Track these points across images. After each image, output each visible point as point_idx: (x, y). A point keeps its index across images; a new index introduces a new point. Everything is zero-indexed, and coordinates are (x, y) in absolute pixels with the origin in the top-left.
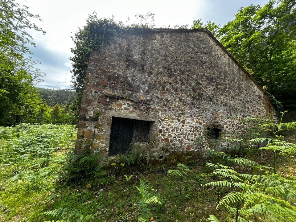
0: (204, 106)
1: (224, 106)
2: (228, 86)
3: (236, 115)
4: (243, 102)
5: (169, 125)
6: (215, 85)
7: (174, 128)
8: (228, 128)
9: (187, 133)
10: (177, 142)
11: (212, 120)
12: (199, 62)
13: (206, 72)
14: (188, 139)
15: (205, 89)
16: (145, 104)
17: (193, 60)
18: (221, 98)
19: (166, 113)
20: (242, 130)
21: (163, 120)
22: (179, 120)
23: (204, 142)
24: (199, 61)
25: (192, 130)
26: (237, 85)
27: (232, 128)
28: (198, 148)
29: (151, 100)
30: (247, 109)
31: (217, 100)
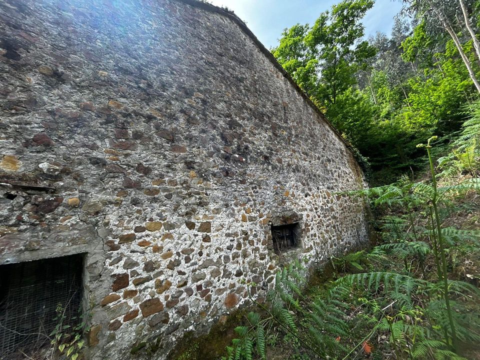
0: (254, 176)
1: (294, 171)
2: (293, 132)
3: (318, 188)
4: (322, 162)
5: (157, 249)
6: (270, 129)
7: (178, 254)
8: (310, 218)
9: (222, 258)
10: (193, 297)
11: (277, 207)
12: (229, 75)
13: (246, 99)
14: (227, 275)
15: (250, 136)
16: (25, 189)
17: (213, 68)
18: (286, 156)
19: (139, 212)
20: (332, 215)
21: (128, 239)
22: (191, 226)
23: (268, 266)
24: (227, 74)
25: (235, 244)
26: (307, 130)
27: (317, 217)
28: (258, 289)
29: (65, 172)
30: (331, 175)
31: (280, 161)
